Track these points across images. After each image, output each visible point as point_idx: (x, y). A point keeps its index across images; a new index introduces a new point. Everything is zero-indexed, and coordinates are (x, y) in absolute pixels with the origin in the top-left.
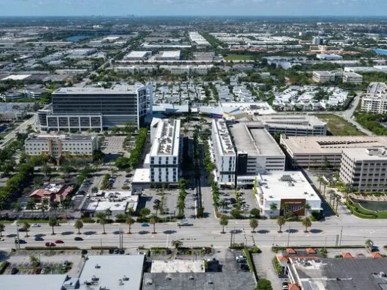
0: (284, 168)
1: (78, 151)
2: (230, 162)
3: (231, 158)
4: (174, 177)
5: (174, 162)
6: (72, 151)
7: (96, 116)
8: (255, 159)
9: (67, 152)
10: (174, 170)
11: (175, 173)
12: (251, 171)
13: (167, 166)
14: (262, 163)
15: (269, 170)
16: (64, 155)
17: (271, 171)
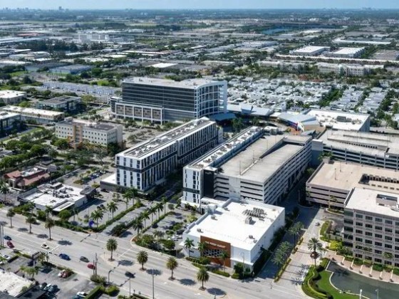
0: (263, 198)
1: (95, 140)
2: (194, 178)
3: (194, 173)
4: (138, 184)
5: (138, 166)
6: (91, 139)
7: (156, 108)
8: (228, 179)
9: (87, 140)
10: (138, 175)
11: (139, 179)
12: (223, 195)
13: (131, 169)
14: (235, 187)
15: (245, 197)
16: (84, 142)
17: (247, 200)
